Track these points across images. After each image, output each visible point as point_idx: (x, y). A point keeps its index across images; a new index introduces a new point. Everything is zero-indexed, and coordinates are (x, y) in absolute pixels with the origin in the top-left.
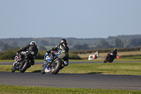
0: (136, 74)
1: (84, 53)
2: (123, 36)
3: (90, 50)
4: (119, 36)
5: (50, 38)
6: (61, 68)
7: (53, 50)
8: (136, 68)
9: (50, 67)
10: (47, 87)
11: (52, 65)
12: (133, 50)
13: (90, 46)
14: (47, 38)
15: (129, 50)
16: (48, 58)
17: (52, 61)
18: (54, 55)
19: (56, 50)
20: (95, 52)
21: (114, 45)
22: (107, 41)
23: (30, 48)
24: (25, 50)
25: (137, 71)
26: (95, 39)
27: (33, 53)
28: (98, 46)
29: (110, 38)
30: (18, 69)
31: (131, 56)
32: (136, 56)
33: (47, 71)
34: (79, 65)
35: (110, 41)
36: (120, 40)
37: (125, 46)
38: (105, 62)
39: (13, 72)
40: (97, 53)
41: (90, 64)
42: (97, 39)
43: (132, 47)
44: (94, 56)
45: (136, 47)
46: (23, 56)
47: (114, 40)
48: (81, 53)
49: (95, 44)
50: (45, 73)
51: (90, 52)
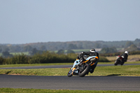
1: (112, 56)
5: (78, 42)
10: (75, 90)
14: (74, 42)
34: (107, 67)
35: (138, 43)
48: (109, 56)
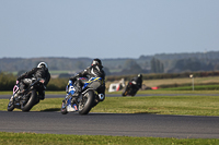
0: (183, 113)
2: (163, 55)
3: (111, 77)
4: (157, 55)
5: (50, 58)
6: (93, 104)
7: (80, 76)
8: (184, 104)
9: (75, 103)
10: (44, 134)
11: (80, 100)
12: (178, 76)
13: (111, 71)
15: (173, 77)
16: (72, 89)
17: (80, 93)
18: (82, 85)
19: (85, 76)
20: (120, 79)
21: (149, 68)
22: (138, 62)
23: (38, 73)
24: (30, 76)
25: (185, 108)
26: (119, 59)
27: (43, 81)
28: (124, 71)
29: (143, 57)
30: (19, 107)
31: (176, 86)
32: (183, 85)
33: (70, 109)
35: (144, 62)
36: (159, 62)
37: (166, 71)
38: (124, 95)
39: (11, 110)
40: (122, 81)
41: (112, 98)
42: (124, 59)
43: (176, 72)
44: (117, 86)
45: (183, 72)
46: (27, 86)
47: (149, 61)
49: (120, 67)
50: (67, 112)
51: (112, 80)
